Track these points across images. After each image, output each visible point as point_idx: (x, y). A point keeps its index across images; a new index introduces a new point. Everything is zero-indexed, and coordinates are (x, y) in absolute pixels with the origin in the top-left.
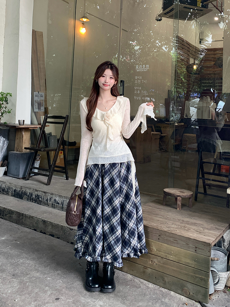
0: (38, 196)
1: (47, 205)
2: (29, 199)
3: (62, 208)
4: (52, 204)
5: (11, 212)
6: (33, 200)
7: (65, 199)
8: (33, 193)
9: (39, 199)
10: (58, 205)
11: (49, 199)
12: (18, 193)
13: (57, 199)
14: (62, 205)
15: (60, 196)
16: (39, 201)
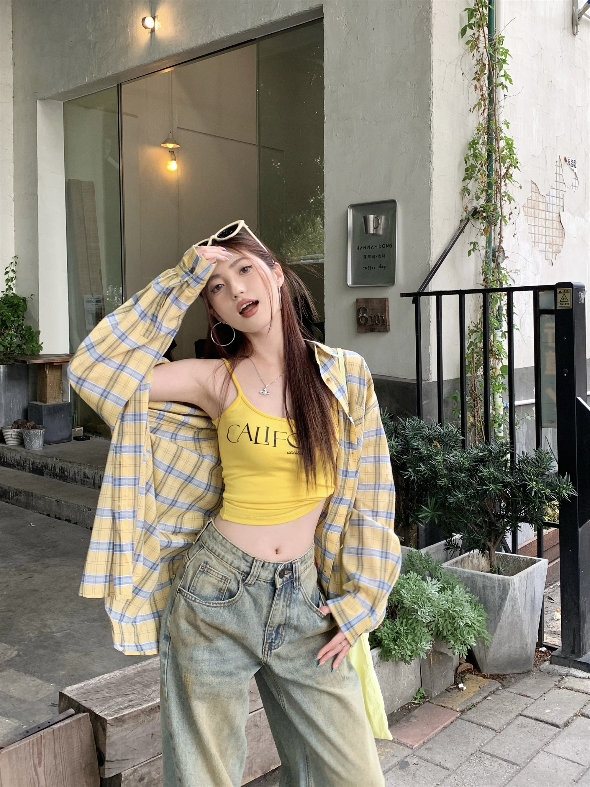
0: (62, 469)
1: (75, 481)
2: (52, 475)
3: (94, 484)
4: (82, 480)
5: (18, 493)
6: (57, 476)
7: (96, 471)
8: (56, 465)
9: (64, 473)
10: (88, 480)
11: (77, 472)
12: (37, 466)
13: (87, 471)
14: (94, 480)
15: (91, 467)
16: (65, 476)
